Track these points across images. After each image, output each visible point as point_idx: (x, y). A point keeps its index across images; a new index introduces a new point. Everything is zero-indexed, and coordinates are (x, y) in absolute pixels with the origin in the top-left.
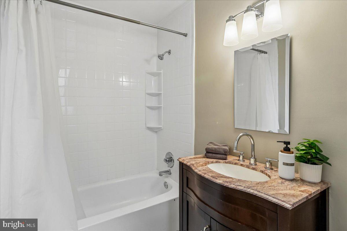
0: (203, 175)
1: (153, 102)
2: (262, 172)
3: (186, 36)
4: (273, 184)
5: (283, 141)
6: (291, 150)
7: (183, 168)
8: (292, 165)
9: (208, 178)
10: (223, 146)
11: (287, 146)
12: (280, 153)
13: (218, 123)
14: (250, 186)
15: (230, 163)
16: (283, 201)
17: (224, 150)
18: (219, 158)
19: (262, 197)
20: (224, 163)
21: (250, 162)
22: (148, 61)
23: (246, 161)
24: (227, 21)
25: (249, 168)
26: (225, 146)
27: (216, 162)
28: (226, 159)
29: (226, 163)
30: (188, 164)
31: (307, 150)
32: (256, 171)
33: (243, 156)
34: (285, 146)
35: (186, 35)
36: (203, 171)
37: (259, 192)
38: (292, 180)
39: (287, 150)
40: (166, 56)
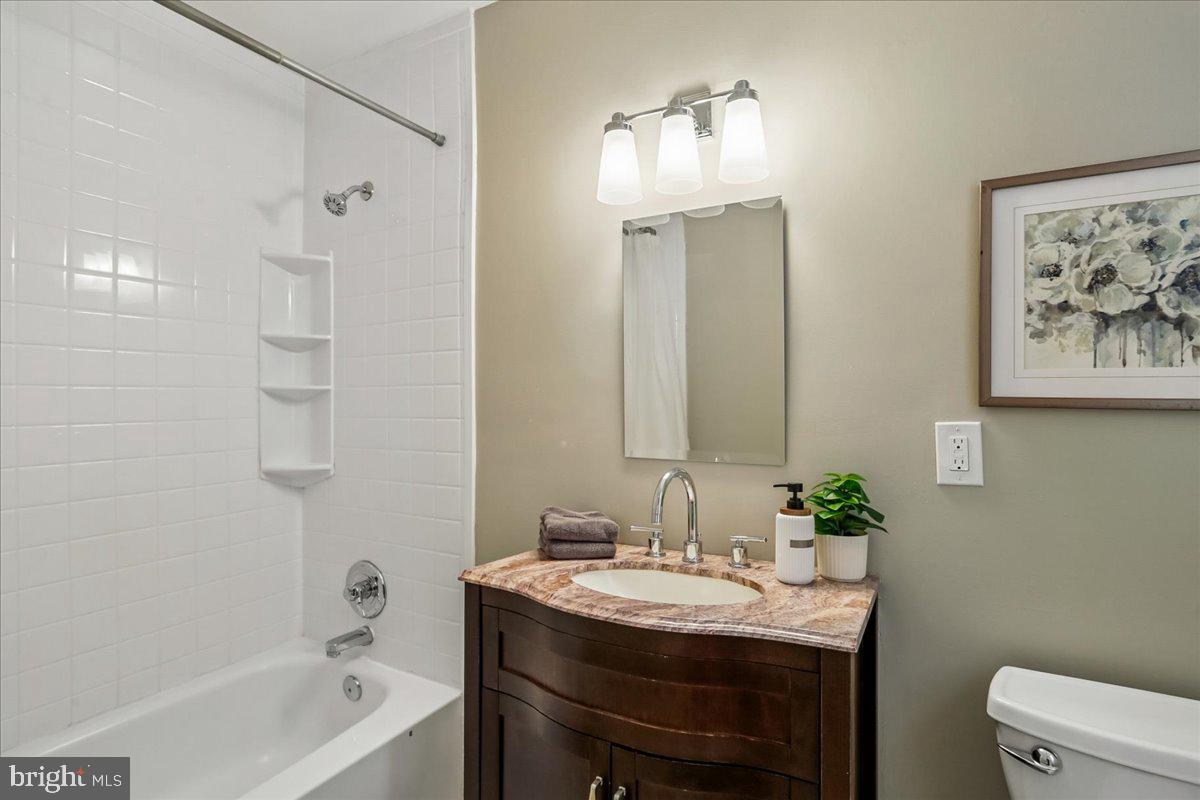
0: (585, 611)
1: (292, 374)
2: (729, 577)
3: (440, 144)
4: (782, 602)
5: (786, 483)
6: (806, 505)
7: (481, 605)
8: (809, 544)
9: (607, 618)
10: (590, 515)
11: (795, 495)
12: (779, 515)
13: (564, 443)
14: (738, 617)
15: (626, 565)
16: (835, 637)
17: (606, 528)
18: (594, 556)
19: (779, 640)
20: (608, 568)
21: (685, 555)
22: (269, 211)
23: (668, 554)
24: (608, 128)
25: (688, 573)
26: (596, 515)
27: (588, 569)
28: (611, 557)
29: (615, 567)
30: (510, 586)
31: (842, 501)
32: (711, 576)
33: (661, 541)
34: (791, 494)
35: (439, 141)
36: (579, 600)
37: (769, 626)
38: (812, 584)
39: (795, 506)
40: (354, 201)
